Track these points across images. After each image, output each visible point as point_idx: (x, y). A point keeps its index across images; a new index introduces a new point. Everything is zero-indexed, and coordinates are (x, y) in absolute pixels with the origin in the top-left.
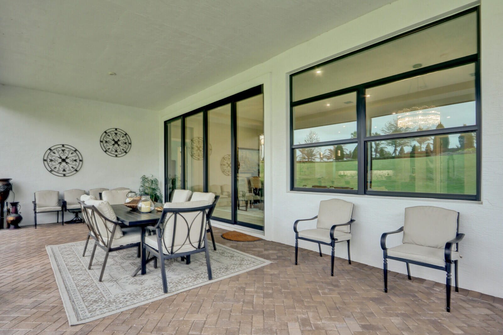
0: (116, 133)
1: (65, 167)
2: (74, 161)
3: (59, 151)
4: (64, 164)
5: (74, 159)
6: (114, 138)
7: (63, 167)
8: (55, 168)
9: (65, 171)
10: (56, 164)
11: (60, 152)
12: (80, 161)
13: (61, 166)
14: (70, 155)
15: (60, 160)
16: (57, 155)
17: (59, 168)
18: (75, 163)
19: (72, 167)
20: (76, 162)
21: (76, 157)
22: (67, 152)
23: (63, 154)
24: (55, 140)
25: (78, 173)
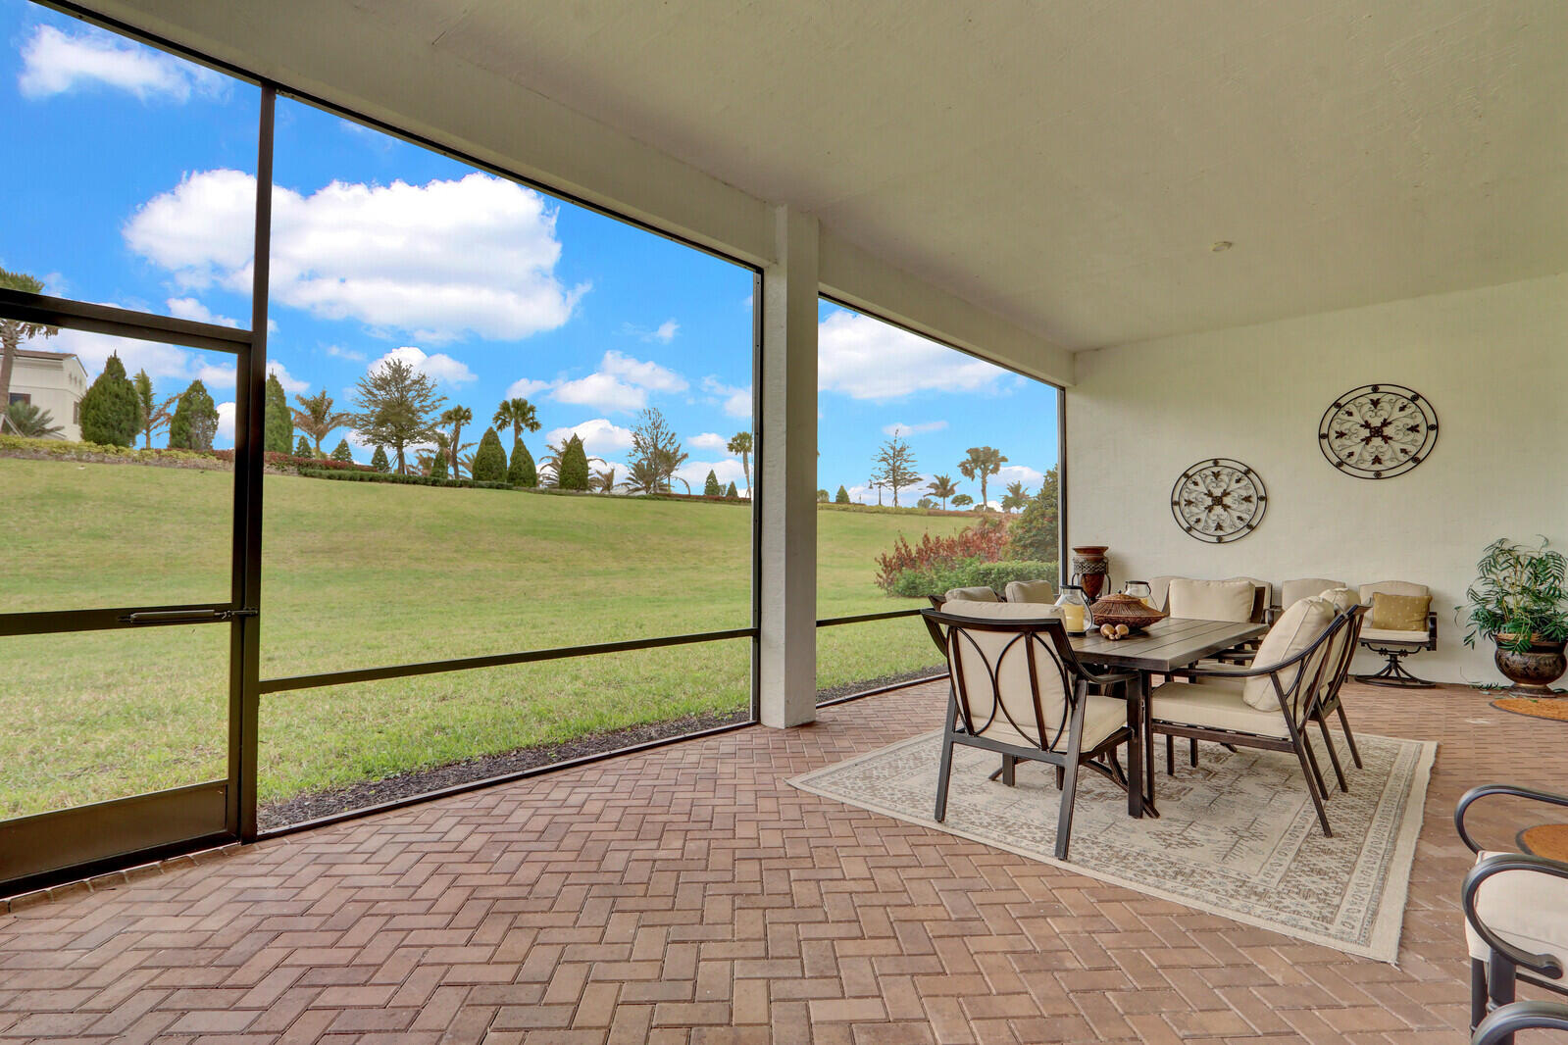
0: (1375, 399)
1: (1222, 518)
2: (1243, 499)
3: (1207, 476)
4: (1218, 509)
5: (1245, 494)
6: (1367, 418)
7: (1215, 518)
8: (1198, 521)
9: (1221, 530)
10: (1198, 511)
11: (1208, 481)
12: (1261, 498)
13: (1211, 515)
14: (1234, 486)
15: (1209, 501)
16: (1202, 488)
17: (1206, 521)
18: (1246, 505)
19: (1240, 518)
20: (1250, 502)
21: (1249, 488)
22: (1226, 479)
23: (1214, 485)
24: (1196, 452)
25: (1254, 534)
